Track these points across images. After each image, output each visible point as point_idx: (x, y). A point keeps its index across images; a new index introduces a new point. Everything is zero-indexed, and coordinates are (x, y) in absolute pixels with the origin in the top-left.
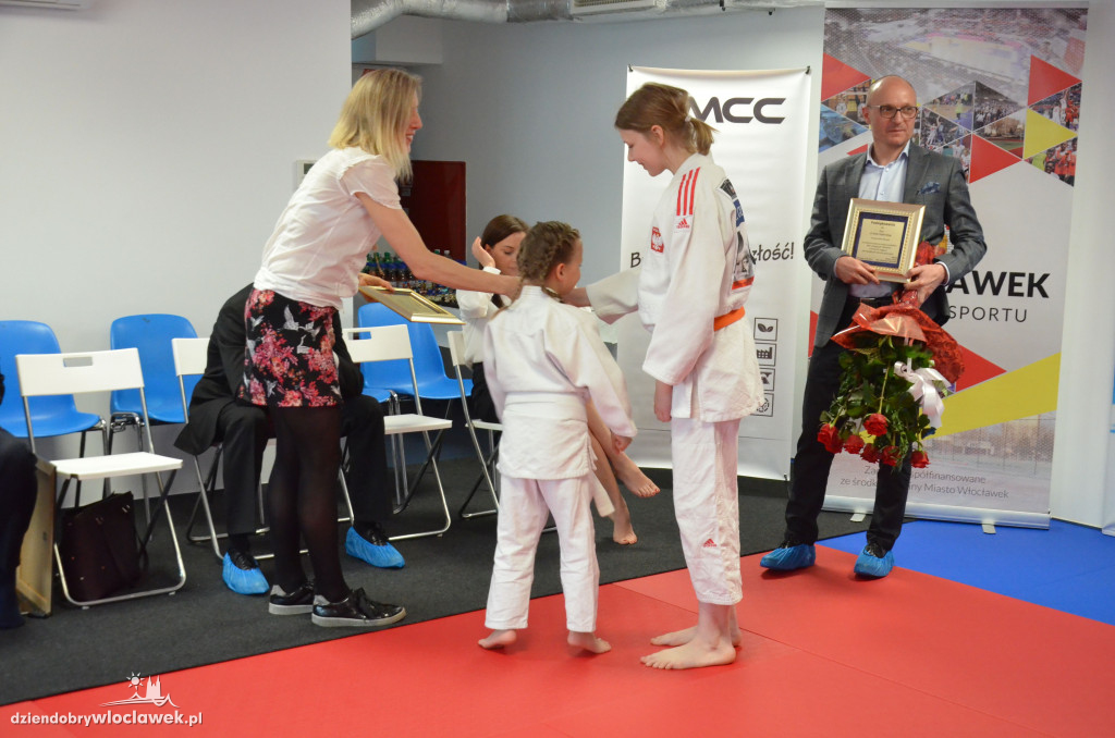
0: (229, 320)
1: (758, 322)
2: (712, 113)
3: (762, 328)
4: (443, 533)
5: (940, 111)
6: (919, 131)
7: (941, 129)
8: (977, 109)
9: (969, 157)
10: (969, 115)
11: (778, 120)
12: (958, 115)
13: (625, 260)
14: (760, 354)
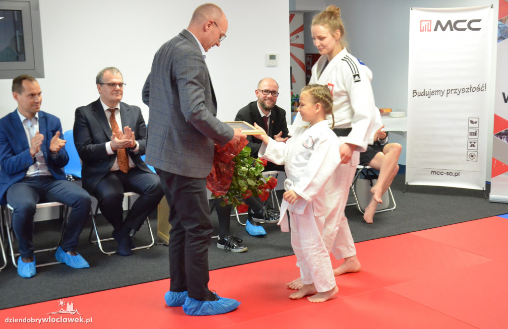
1: (470, 119)
2: (448, 27)
3: (472, 122)
11: (479, 29)
13: (410, 93)
14: (471, 134)
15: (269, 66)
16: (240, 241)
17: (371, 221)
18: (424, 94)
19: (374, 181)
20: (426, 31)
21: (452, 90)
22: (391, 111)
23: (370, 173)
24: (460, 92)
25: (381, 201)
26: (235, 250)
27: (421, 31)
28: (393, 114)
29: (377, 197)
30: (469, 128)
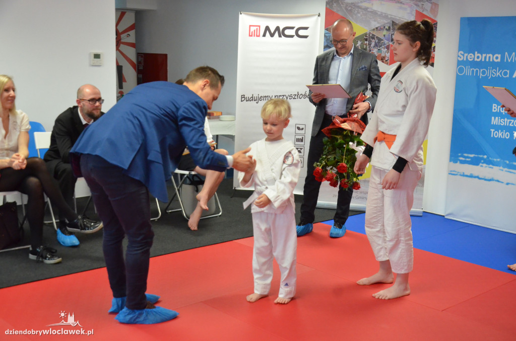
0: (59, 125)
1: (297, 126)
2: (277, 33)
3: (299, 128)
4: (158, 219)
5: (376, 34)
6: (367, 42)
7: (377, 41)
8: (393, 33)
9: (389, 54)
10: (389, 36)
11: (306, 37)
12: (384, 35)
13: (238, 98)
14: (298, 140)
15: (93, 66)
16: (54, 251)
17: (196, 228)
18: (252, 99)
19: (200, 186)
20: (254, 36)
21: (279, 96)
22: (222, 115)
23: (196, 179)
24: (287, 98)
25: (207, 208)
26: (48, 262)
27: (250, 36)
28: (223, 117)
29: (203, 204)
30: (296, 134)
